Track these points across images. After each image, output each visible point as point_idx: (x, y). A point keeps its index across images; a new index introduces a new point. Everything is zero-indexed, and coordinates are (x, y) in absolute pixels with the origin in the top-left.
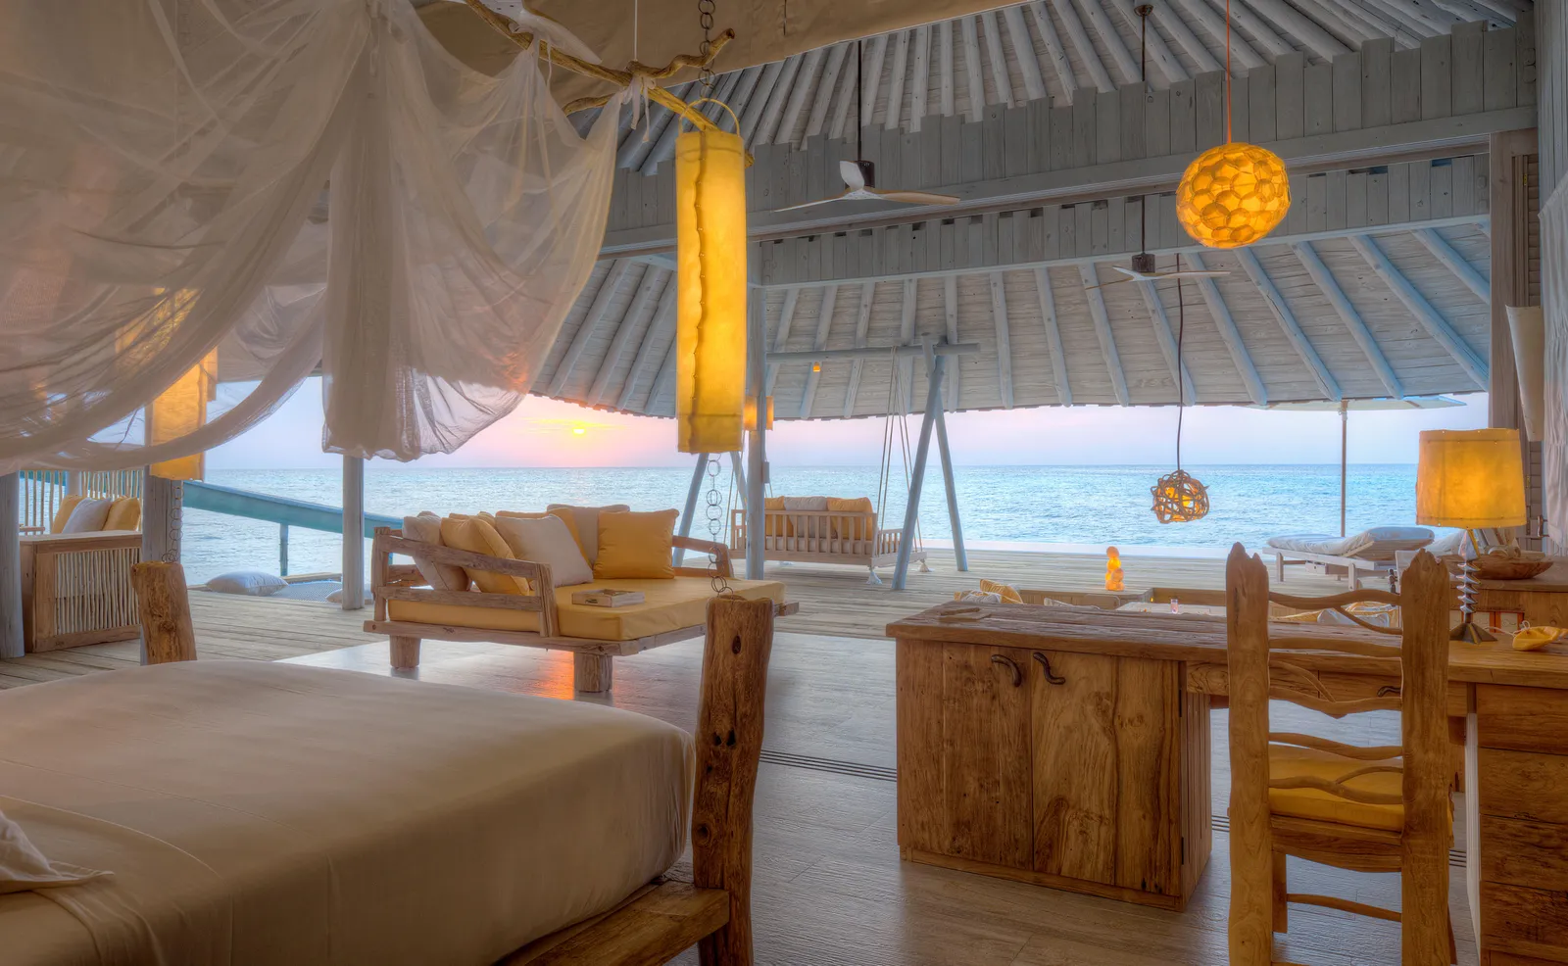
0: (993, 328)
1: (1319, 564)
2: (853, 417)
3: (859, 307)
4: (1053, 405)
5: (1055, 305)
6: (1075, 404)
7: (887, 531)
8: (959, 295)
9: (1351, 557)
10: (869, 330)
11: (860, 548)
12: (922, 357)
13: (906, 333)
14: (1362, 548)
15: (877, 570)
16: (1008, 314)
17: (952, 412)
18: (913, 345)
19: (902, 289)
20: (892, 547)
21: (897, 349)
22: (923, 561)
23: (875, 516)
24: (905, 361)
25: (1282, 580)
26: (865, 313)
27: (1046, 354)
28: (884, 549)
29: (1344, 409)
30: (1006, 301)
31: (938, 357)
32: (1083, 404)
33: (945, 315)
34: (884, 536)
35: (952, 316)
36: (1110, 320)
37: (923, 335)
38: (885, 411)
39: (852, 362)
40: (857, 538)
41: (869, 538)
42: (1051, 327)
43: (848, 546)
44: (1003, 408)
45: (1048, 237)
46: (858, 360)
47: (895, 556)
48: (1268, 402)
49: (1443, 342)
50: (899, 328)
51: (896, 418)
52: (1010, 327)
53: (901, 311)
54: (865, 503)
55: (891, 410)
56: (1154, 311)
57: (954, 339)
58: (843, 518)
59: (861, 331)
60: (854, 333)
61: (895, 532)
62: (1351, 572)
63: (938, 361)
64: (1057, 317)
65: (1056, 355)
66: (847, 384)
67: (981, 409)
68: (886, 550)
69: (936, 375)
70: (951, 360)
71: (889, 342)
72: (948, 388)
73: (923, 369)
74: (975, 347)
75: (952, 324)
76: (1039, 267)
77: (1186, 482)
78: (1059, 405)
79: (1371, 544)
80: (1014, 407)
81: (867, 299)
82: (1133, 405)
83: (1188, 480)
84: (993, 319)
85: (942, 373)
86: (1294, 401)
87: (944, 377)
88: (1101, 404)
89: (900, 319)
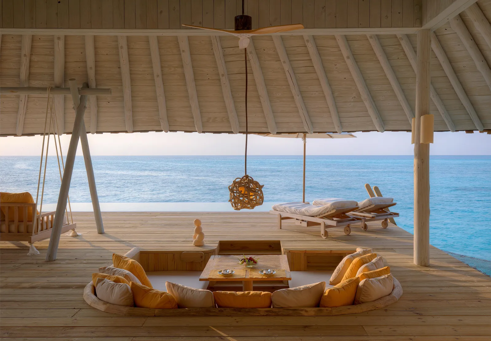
0: (121, 80)
1: (303, 221)
2: (23, 135)
3: (20, 56)
4: (157, 131)
5: (162, 67)
6: (171, 131)
7: (45, 215)
8: (96, 54)
9: (322, 218)
10: (30, 75)
11: (22, 228)
12: (70, 96)
13: (58, 77)
14: (329, 213)
15: (37, 244)
16: (130, 70)
17: (93, 133)
18: (64, 87)
19: (53, 45)
20: (50, 225)
21: (52, 89)
22: (74, 230)
23: (34, 206)
24: (58, 98)
25: (281, 228)
26: (25, 62)
27: (155, 99)
28: (43, 227)
29: (305, 137)
30: (129, 61)
31: (81, 96)
32: (176, 131)
33: (86, 67)
34: (43, 218)
35: (91, 68)
36: (195, 80)
37: (70, 80)
38: (42, 131)
39: (18, 97)
40: (21, 221)
41: (31, 220)
42: (159, 81)
43: (13, 228)
44: (126, 132)
45: (161, 12)
46: (23, 95)
47: (50, 232)
48: (277, 133)
49: (367, 104)
50: (52, 75)
51: (52, 136)
52: (132, 80)
53: (53, 62)
54: (27, 196)
55: (47, 132)
56: (223, 75)
57: (93, 84)
58: (9, 207)
59: (24, 75)
60: (19, 76)
61: (52, 214)
62: (322, 227)
63: (82, 99)
64: (163, 75)
65: (161, 100)
66: (17, 112)
67: (112, 132)
68: (45, 227)
69: (80, 109)
70: (91, 99)
71: (46, 84)
72: (88, 117)
73: (71, 104)
74: (108, 91)
75: (92, 73)
76: (153, 34)
77: (251, 183)
78: (161, 131)
79: (334, 211)
80: (134, 132)
81: (26, 49)
82: (204, 132)
83: (252, 181)
84: (120, 73)
85: (85, 107)
86: (289, 133)
87: (86, 110)
88: (186, 131)
89: (53, 68)
